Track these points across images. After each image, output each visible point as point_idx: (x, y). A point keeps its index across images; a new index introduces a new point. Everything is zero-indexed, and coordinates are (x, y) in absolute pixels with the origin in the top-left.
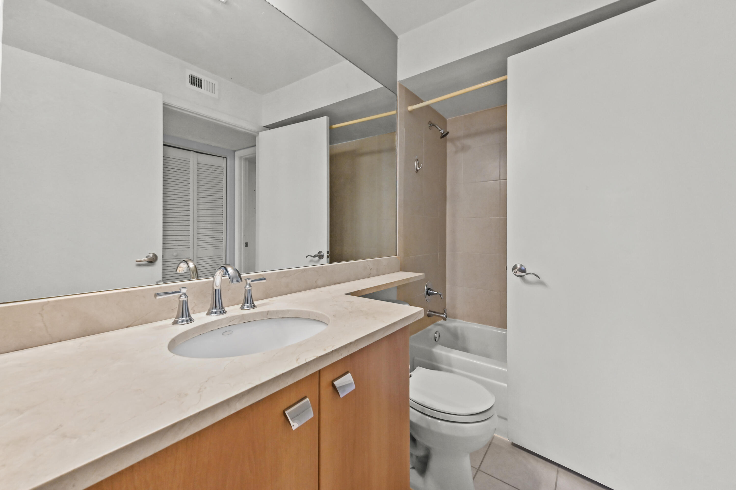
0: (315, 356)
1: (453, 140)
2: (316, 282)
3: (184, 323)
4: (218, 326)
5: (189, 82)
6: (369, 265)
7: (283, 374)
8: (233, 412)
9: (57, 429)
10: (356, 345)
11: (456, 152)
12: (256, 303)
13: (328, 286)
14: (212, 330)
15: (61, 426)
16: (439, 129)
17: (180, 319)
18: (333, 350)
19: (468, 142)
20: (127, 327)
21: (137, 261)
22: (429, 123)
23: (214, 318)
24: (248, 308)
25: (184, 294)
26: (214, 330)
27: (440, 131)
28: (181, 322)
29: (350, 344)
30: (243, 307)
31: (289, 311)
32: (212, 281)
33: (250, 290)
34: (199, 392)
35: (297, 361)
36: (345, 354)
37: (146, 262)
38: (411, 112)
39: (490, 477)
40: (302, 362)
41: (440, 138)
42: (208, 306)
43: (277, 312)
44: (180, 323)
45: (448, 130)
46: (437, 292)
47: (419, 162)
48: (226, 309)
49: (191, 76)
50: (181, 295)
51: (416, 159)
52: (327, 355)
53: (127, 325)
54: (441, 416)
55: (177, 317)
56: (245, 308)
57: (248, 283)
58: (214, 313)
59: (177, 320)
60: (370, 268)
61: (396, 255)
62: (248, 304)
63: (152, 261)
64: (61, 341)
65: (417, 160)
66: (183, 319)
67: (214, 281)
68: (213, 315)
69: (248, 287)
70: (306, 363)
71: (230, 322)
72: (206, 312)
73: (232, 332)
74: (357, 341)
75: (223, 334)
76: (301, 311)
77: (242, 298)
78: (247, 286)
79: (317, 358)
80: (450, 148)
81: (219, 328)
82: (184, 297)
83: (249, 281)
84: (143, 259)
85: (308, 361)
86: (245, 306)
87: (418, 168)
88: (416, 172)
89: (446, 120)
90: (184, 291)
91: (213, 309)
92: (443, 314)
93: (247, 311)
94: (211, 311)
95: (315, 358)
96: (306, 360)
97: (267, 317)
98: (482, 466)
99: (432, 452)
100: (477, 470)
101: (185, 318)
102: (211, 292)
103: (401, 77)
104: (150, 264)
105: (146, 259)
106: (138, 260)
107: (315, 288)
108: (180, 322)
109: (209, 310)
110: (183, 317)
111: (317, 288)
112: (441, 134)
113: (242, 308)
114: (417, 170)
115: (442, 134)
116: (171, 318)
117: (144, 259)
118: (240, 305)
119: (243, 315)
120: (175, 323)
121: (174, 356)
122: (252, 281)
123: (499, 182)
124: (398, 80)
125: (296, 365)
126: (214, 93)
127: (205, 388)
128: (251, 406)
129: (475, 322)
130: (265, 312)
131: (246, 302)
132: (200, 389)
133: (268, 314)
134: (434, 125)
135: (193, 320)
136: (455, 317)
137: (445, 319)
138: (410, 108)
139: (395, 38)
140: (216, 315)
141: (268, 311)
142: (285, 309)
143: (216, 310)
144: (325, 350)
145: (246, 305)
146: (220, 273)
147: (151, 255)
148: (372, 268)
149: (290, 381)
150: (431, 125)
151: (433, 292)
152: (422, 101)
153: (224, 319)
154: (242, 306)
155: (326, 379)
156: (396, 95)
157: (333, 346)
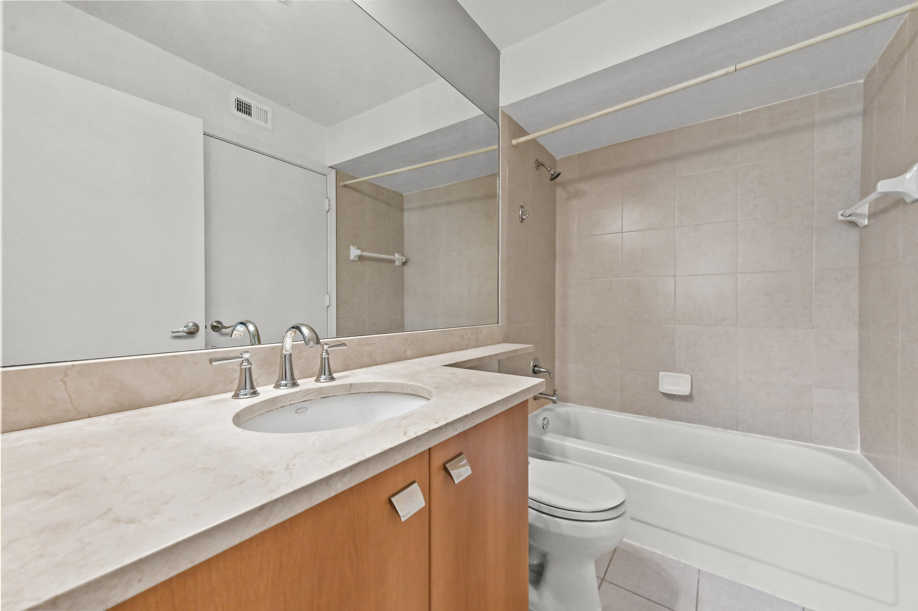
0: (427, 429)
1: (563, 185)
2: (404, 352)
3: (246, 396)
4: (290, 401)
5: (235, 108)
6: (466, 334)
7: (391, 449)
8: (333, 494)
9: (106, 513)
10: (473, 419)
11: (568, 199)
12: (335, 375)
13: (418, 357)
14: (283, 406)
15: (111, 509)
16: (549, 169)
17: (243, 392)
18: (447, 423)
19: (582, 186)
20: (174, 402)
21: (173, 332)
22: (536, 162)
23: (283, 391)
24: (325, 381)
25: (246, 360)
26: (285, 406)
27: (550, 171)
28: (244, 396)
29: (466, 416)
30: (319, 379)
31: (376, 383)
32: (280, 346)
33: (327, 357)
34: (287, 469)
35: (405, 434)
36: (461, 428)
37: (185, 334)
38: (516, 147)
39: (618, 588)
40: (412, 435)
41: (550, 180)
42: (276, 377)
43: (362, 385)
44: (242, 397)
45: (558, 170)
46: (545, 369)
47: (524, 209)
48: (299, 382)
49: (238, 101)
50: (243, 361)
51: (521, 205)
52: (440, 428)
53: (175, 399)
54: (559, 513)
55: (239, 389)
56: (322, 381)
57: (325, 349)
58: (283, 386)
59: (239, 393)
60: (468, 337)
61: (498, 323)
62: (325, 375)
63: (192, 333)
64: (90, 417)
65: (522, 207)
66: (246, 391)
67: (283, 346)
68: (282, 388)
69: (325, 354)
70: (417, 437)
71: (305, 396)
72: (274, 385)
73: (307, 409)
74: (473, 413)
75: (296, 412)
76: (393, 383)
77: (317, 368)
78: (323, 353)
79: (429, 432)
80: (560, 193)
81: (291, 404)
82: (246, 364)
83: (326, 347)
84: (180, 330)
85: (419, 434)
86: (322, 378)
87: (523, 217)
88: (521, 222)
89: (556, 159)
90: (246, 356)
91: (282, 381)
92: (553, 396)
93: (324, 384)
94: (279, 383)
95: (427, 431)
96: (416, 434)
97: (350, 392)
98: (607, 575)
99: (549, 557)
100: (602, 581)
101: (248, 391)
102: (279, 360)
103: (504, 102)
104: (189, 335)
105: (185, 329)
106: (173, 330)
107: (403, 360)
108: (242, 395)
109: (277, 382)
110: (246, 389)
111: (406, 360)
112: (551, 176)
113: (317, 380)
114: (523, 219)
115: (553, 175)
116: (229, 391)
117: (183, 330)
118: (315, 378)
119: (320, 388)
120: (236, 396)
121: (243, 431)
122: (329, 347)
123: (621, 235)
124: (501, 105)
125: (405, 439)
126: (267, 123)
127: (294, 465)
128: (351, 489)
129: (591, 406)
130: (348, 385)
131: (323, 372)
132: (288, 466)
133: (351, 388)
134: (542, 165)
135: (259, 393)
136: (565, 400)
137: (554, 402)
138: (514, 142)
139: (497, 53)
140: (286, 387)
141: (351, 384)
142: (372, 381)
143: (286, 382)
144: (437, 423)
145: (322, 376)
146: (291, 334)
147: (191, 324)
148: (470, 338)
149: (399, 459)
150: (539, 165)
151: (541, 369)
152: (526, 134)
153: (297, 392)
154: (317, 378)
155: (438, 461)
156: (498, 124)
157: (446, 419)
